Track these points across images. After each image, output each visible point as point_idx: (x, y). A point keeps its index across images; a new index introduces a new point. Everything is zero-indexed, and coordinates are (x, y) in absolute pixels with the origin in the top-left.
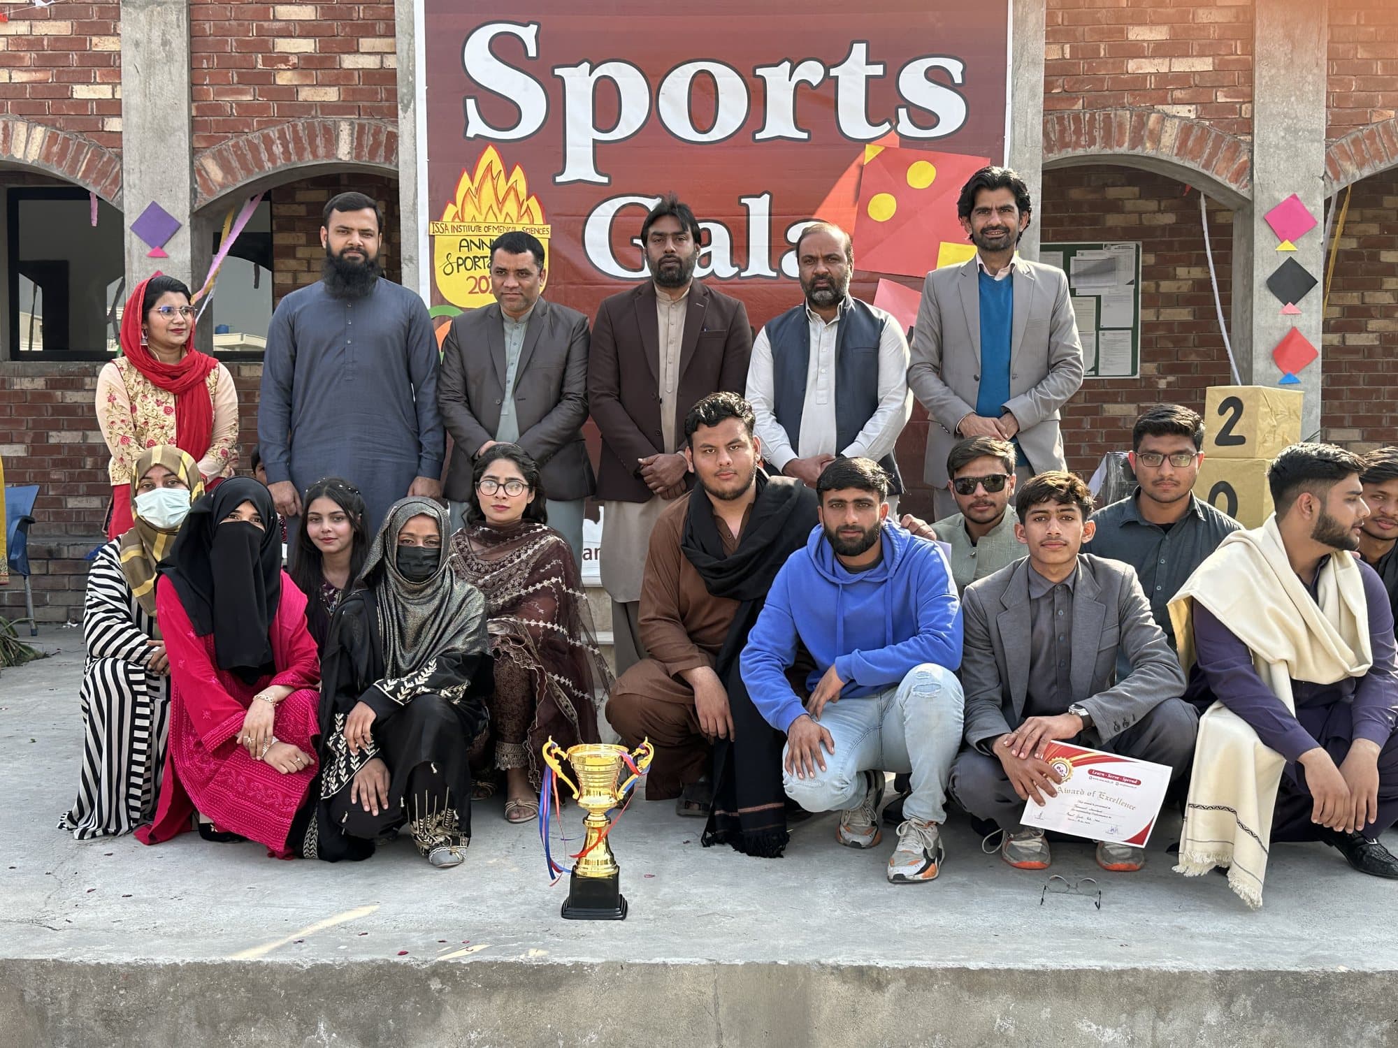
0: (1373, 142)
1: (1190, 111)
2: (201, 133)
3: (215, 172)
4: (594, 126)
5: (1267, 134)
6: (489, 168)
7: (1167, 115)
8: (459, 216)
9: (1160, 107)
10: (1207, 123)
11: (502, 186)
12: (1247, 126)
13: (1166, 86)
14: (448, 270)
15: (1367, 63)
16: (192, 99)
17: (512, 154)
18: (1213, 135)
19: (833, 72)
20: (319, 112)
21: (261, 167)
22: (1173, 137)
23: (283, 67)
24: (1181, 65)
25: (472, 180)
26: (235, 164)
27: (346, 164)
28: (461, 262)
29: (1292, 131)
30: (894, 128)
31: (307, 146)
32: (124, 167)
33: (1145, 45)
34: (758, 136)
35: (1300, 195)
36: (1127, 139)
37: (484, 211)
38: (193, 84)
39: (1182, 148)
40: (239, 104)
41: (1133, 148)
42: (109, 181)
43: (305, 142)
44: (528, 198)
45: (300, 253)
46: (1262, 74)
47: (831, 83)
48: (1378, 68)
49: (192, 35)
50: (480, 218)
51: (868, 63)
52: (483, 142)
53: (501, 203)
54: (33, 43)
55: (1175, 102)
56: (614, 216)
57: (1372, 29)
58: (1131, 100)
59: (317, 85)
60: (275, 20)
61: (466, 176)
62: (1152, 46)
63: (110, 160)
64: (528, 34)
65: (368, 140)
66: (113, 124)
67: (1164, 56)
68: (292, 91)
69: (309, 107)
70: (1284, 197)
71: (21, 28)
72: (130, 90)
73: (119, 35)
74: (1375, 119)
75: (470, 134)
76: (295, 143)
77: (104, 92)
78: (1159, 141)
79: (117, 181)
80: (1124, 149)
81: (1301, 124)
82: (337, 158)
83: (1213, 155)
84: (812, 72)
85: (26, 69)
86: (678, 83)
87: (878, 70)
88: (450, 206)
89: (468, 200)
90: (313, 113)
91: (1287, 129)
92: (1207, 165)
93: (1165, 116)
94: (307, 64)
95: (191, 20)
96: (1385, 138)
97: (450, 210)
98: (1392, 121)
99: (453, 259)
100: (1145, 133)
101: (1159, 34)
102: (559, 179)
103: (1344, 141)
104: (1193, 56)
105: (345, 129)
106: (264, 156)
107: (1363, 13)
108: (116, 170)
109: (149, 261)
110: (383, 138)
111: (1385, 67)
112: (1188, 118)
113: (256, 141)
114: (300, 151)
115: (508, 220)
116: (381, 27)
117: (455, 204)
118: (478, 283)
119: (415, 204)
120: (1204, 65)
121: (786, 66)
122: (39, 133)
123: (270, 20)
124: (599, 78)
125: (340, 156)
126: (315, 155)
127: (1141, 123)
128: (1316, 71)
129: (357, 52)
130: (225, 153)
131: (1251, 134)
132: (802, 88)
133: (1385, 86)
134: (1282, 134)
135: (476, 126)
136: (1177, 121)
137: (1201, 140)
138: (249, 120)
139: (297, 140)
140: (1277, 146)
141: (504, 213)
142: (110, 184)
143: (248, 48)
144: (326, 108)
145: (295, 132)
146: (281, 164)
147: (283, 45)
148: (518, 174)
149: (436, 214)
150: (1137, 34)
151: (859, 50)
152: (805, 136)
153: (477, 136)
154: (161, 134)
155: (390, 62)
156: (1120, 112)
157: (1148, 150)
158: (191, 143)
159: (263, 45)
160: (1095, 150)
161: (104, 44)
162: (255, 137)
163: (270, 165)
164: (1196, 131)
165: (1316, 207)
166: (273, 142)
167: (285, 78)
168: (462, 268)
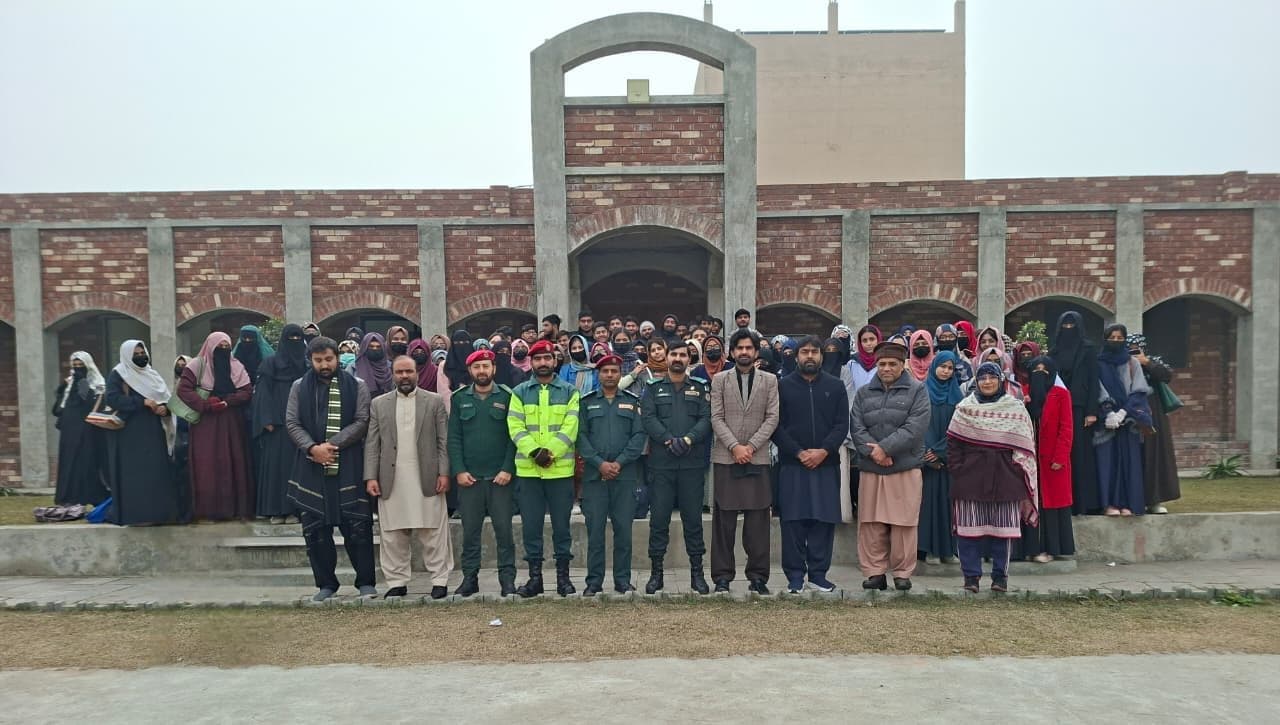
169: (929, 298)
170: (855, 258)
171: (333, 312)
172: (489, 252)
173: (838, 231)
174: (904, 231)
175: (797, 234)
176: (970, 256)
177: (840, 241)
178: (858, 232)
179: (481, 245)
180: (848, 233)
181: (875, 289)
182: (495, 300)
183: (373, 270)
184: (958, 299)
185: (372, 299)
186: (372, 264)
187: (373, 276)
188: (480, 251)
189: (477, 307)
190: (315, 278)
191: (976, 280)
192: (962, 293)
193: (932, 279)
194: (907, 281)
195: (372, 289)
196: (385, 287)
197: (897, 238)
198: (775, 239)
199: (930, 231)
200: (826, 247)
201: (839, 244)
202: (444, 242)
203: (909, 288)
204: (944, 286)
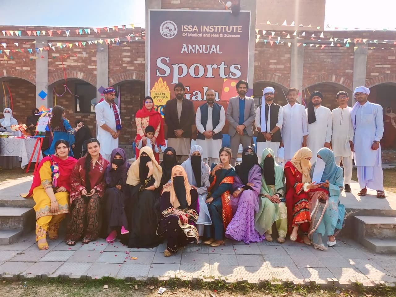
0: (311, 81)
1: (280, 74)
2: (110, 74)
3: (112, 81)
4: (178, 74)
5: (293, 79)
6: (160, 81)
8: (155, 89)
9: (275, 74)
10: (283, 77)
11: (162, 84)
12: (289, 77)
13: (276, 70)
15: (310, 67)
16: (108, 69)
17: (164, 79)
18: (284, 79)
19: (219, 66)
21: (120, 80)
22: (277, 79)
23: (124, 63)
24: (278, 67)
25: (157, 83)
26: (116, 79)
27: (134, 80)
28: (155, 97)
30: (229, 76)
32: (97, 80)
34: (206, 77)
36: (269, 79)
37: (159, 88)
38: (109, 66)
39: (279, 81)
40: (117, 69)
43: (128, 76)
44: (167, 86)
45: (125, 95)
46: (292, 68)
47: (218, 68)
49: (109, 57)
50: (158, 90)
51: (225, 65)
52: (159, 77)
53: (162, 87)
54: (81, 58)
55: (277, 73)
57: (311, 61)
58: (270, 72)
59: (130, 66)
60: (123, 55)
61: (156, 83)
62: (274, 63)
63: (94, 79)
64: (167, 59)
65: (138, 76)
66: (95, 72)
67: (276, 65)
68: (126, 67)
69: (129, 70)
71: (79, 55)
72: (98, 66)
73: (96, 57)
74: (311, 77)
75: (157, 75)
77: (93, 67)
78: (275, 79)
79: (96, 82)
80: (269, 81)
83: (283, 82)
84: (215, 66)
85: (79, 62)
86: (192, 68)
87: (226, 66)
89: (157, 86)
92: (282, 84)
93: (276, 75)
94: (128, 63)
95: (108, 55)
96: (313, 80)
97: (153, 88)
98: (314, 77)
100: (272, 78)
101: (275, 61)
102: (172, 83)
103: (305, 80)
104: (280, 65)
105: (134, 74)
106: (121, 78)
107: (309, 59)
109: (100, 96)
110: (141, 75)
111: (313, 68)
112: (279, 76)
113: (119, 76)
114: (127, 78)
115: (163, 90)
116: (141, 57)
117: (154, 87)
118: (158, 101)
120: (282, 67)
121: (211, 65)
122: (82, 74)
123: (122, 55)
124: (179, 67)
126: (129, 78)
127: (272, 76)
128: (301, 68)
129: (137, 61)
130: (114, 78)
131: (290, 79)
132: (213, 69)
133: (313, 71)
135: (158, 74)
137: (282, 80)
138: (118, 72)
139: (126, 75)
142: (94, 83)
143: (118, 60)
144: (131, 70)
146: (123, 79)
147: (124, 59)
148: (165, 82)
149: (151, 89)
150: (271, 61)
151: (223, 63)
152: (214, 77)
153: (158, 76)
154: (103, 75)
155: (143, 62)
156: (268, 74)
157: (273, 81)
158: (108, 76)
159: (121, 59)
160: (263, 80)
161: (93, 59)
164: (281, 78)
166: (122, 76)
167: (124, 65)
169: (330, 81)
171: (57, 79)
172: (128, 54)
173: (289, 50)
175: (270, 50)
176: (350, 63)
179: (125, 51)
180: (294, 50)
181: (306, 77)
182: (130, 76)
183: (76, 61)
184: (343, 83)
185: (75, 74)
186: (75, 58)
187: (75, 64)
188: (125, 54)
189: (122, 78)
190: (49, 64)
191: (352, 74)
192: (345, 80)
193: (332, 73)
194: (321, 74)
195: (75, 70)
196: (81, 69)
197: (316, 54)
198: (260, 52)
200: (284, 56)
201: (290, 55)
202: (108, 49)
203: (321, 77)
204: (337, 76)
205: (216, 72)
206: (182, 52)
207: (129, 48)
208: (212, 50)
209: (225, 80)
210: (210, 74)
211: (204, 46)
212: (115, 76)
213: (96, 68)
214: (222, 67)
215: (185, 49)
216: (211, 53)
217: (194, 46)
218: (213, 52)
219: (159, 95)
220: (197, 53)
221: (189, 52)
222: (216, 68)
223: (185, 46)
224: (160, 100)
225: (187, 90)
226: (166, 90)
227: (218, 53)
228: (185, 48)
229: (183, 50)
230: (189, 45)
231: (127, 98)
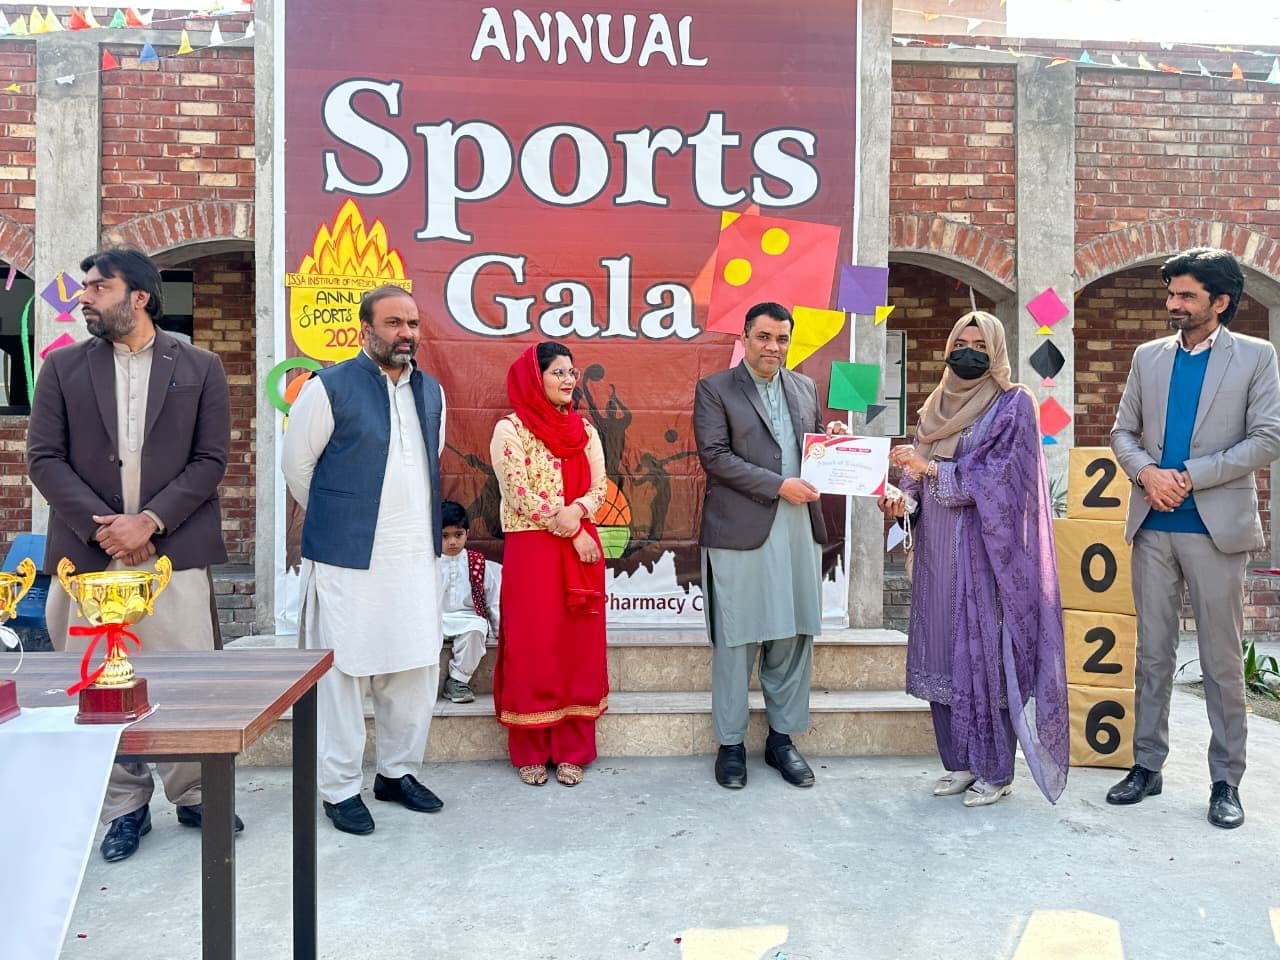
0: (1111, 248)
1: (965, 218)
2: (108, 212)
4: (457, 184)
5: (1028, 237)
6: (349, 221)
7: (948, 221)
8: (317, 269)
9: (941, 214)
10: (979, 228)
11: (362, 242)
12: (1012, 232)
13: (946, 197)
14: (305, 322)
15: (1105, 183)
16: (102, 181)
17: (371, 210)
18: (985, 238)
19: (691, 141)
20: (218, 195)
21: (163, 241)
22: (953, 238)
23: (186, 155)
24: (957, 180)
25: (331, 233)
26: (140, 239)
27: (242, 241)
28: (318, 315)
29: (1047, 236)
30: (750, 194)
31: (206, 224)
32: (37, 240)
33: (929, 162)
34: (619, 200)
35: (1055, 288)
36: (915, 238)
37: (343, 265)
38: (102, 169)
39: (960, 249)
40: (145, 188)
41: (920, 247)
42: (22, 253)
43: (204, 221)
44: (389, 253)
46: (1024, 189)
47: (689, 152)
48: (1114, 187)
49: (105, 126)
50: (338, 271)
51: (724, 133)
52: (343, 196)
53: (360, 257)
55: (954, 210)
56: (477, 274)
57: (1109, 157)
58: (918, 207)
59: (217, 172)
60: (180, 115)
61: (324, 231)
62: (934, 164)
63: (24, 235)
64: (390, 92)
66: (27, 202)
67: (945, 172)
68: (194, 177)
69: (209, 191)
70: (1042, 290)
72: (44, 172)
73: (35, 123)
74: (1112, 229)
75: (330, 187)
76: (196, 222)
77: (21, 174)
78: (942, 243)
79: (30, 253)
80: (913, 248)
81: (1055, 231)
82: (233, 236)
83: (984, 255)
84: (670, 140)
86: (540, 146)
87: (734, 140)
88: (308, 257)
89: (327, 252)
90: (213, 196)
91: (1045, 235)
92: (978, 264)
93: (946, 222)
94: (208, 154)
95: (102, 113)
96: (1120, 244)
97: (308, 263)
98: (1125, 231)
99: (310, 311)
100: (930, 235)
101: (941, 154)
102: (421, 235)
103: (1088, 246)
104: (967, 173)
105: (241, 211)
106: (167, 233)
107: (1101, 144)
108: (29, 243)
109: (57, 324)
111: (1119, 187)
112: (964, 223)
113: (159, 220)
114: (200, 229)
115: (368, 274)
117: (312, 256)
118: (336, 336)
119: (271, 256)
120: (977, 180)
121: (646, 133)
123: (175, 115)
124: (462, 138)
125: (236, 234)
126: (214, 233)
127: (927, 227)
128: (1066, 188)
130: (131, 230)
131: (1015, 237)
132: (661, 154)
133: (1120, 202)
134: (1040, 238)
135: (335, 180)
136: (955, 226)
137: (976, 241)
138: (155, 202)
139: (198, 219)
140: (1036, 248)
141: (364, 266)
142: (23, 256)
143: (155, 139)
144: (225, 192)
145: (196, 212)
146: (182, 241)
147: (187, 137)
148: (378, 229)
149: (293, 266)
150: (921, 153)
151: (716, 121)
152: (663, 201)
153: (336, 189)
154: (72, 211)
156: (910, 217)
157: (932, 249)
158: (99, 220)
159: (168, 136)
161: (21, 131)
162: (160, 217)
163: (172, 241)
164: (971, 235)
165: (1068, 300)
166: (175, 221)
167: (188, 166)
168: (319, 320)
170: (1044, 159)
172: (210, 109)
173: (1007, 100)
174: (1147, 108)
175: (918, 100)
177: (1012, 119)
178: (1050, 103)
179: (190, 94)
180: (1029, 103)
181: (1088, 228)
184: (1261, 256)
188: (189, 108)
189: (174, 234)
192: (1268, 245)
193: (1205, 213)
194: (1155, 214)
197: (1129, 121)
199: (1196, 110)
200: (981, 132)
201: (1010, 125)
202: (102, 83)
203: (1159, 231)
204: (1232, 228)
205: (674, 170)
206: (476, 55)
207: (212, 80)
208: (650, 47)
209: (728, 219)
210: (640, 188)
211: (604, 20)
212: (136, 221)
213: (32, 178)
214: (711, 143)
215: (492, 34)
216: (643, 61)
217: (546, 19)
218: (658, 58)
219: (345, 304)
220: (562, 58)
221: (520, 56)
222: (673, 152)
223: (492, 17)
224: (351, 335)
225: (514, 274)
226: (386, 274)
227: (687, 61)
228: (492, 28)
229: (483, 41)
230: (519, 15)
231: (224, 340)
